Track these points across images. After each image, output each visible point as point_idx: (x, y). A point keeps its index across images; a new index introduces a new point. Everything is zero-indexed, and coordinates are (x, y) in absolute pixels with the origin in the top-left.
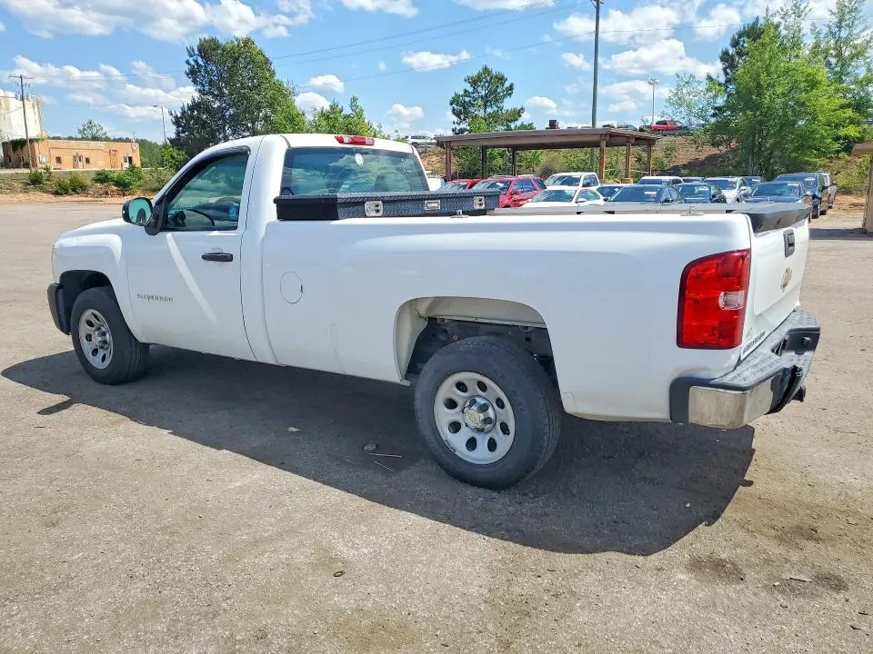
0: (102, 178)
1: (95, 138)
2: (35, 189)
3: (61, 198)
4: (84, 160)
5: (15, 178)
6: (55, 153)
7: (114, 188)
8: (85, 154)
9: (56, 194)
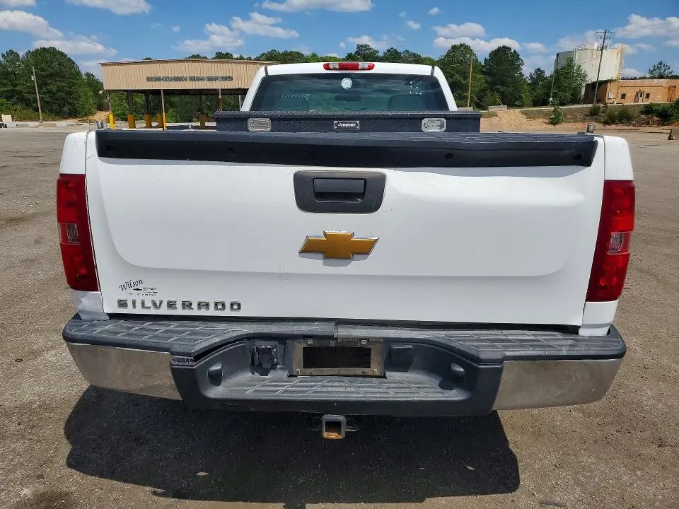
0: (649, 110)
1: (661, 77)
2: (591, 120)
3: (608, 127)
4: (645, 95)
5: (580, 111)
6: (622, 91)
7: (656, 118)
8: (647, 90)
9: (606, 123)
